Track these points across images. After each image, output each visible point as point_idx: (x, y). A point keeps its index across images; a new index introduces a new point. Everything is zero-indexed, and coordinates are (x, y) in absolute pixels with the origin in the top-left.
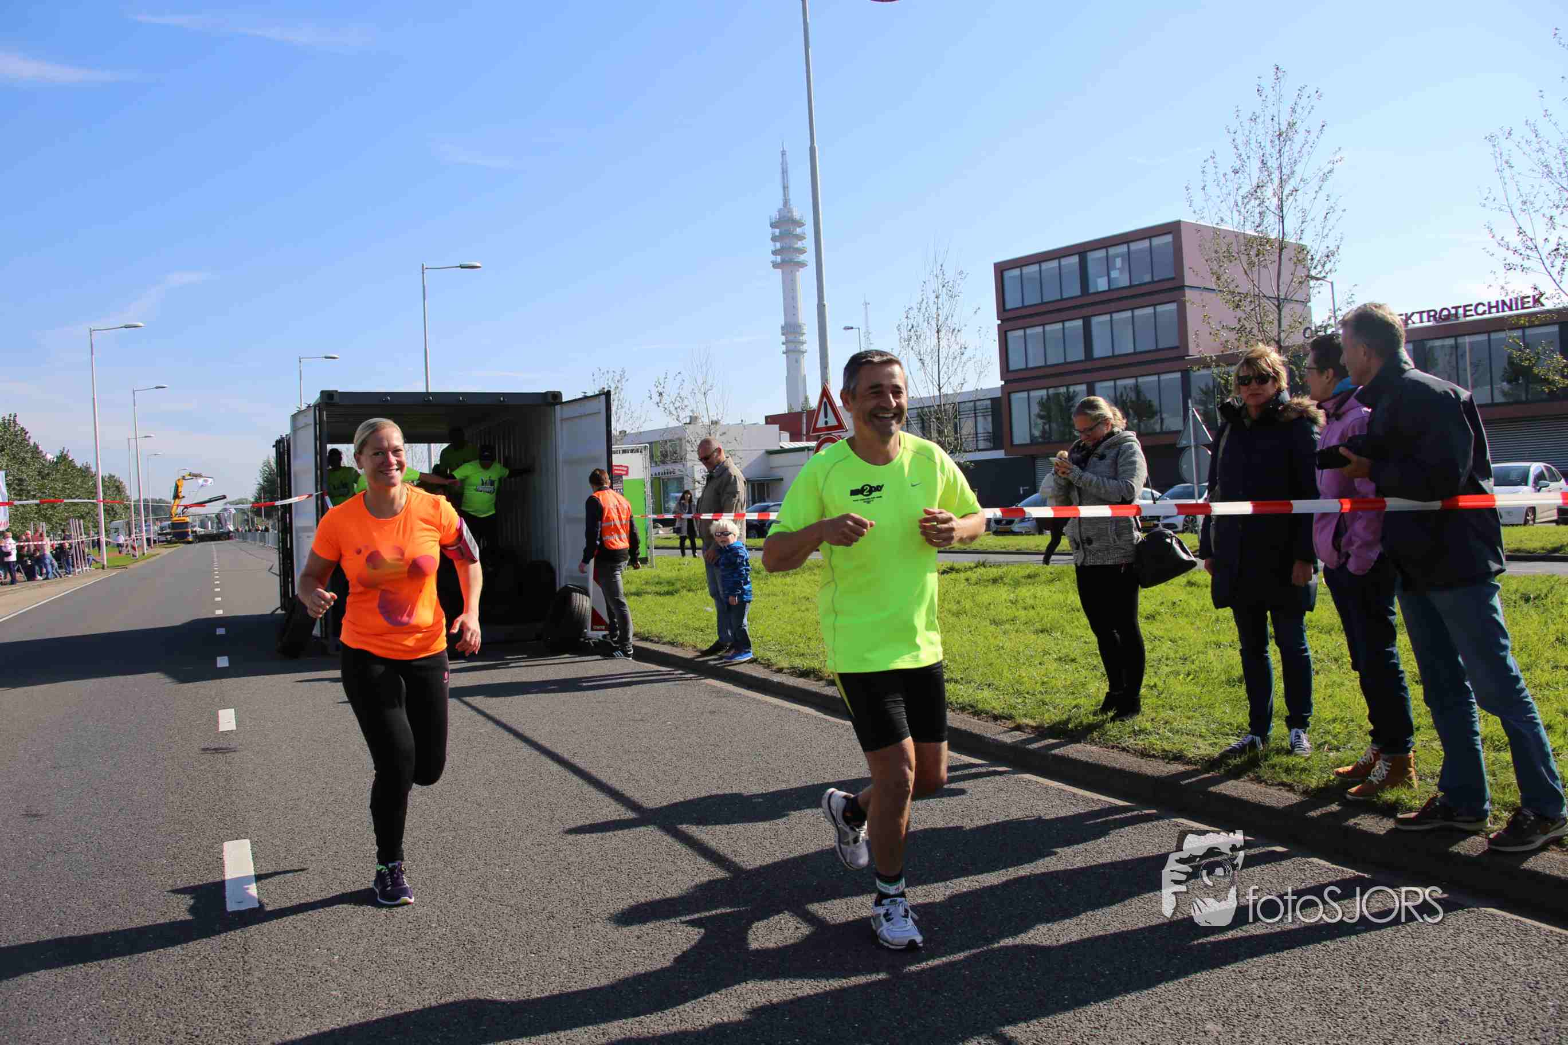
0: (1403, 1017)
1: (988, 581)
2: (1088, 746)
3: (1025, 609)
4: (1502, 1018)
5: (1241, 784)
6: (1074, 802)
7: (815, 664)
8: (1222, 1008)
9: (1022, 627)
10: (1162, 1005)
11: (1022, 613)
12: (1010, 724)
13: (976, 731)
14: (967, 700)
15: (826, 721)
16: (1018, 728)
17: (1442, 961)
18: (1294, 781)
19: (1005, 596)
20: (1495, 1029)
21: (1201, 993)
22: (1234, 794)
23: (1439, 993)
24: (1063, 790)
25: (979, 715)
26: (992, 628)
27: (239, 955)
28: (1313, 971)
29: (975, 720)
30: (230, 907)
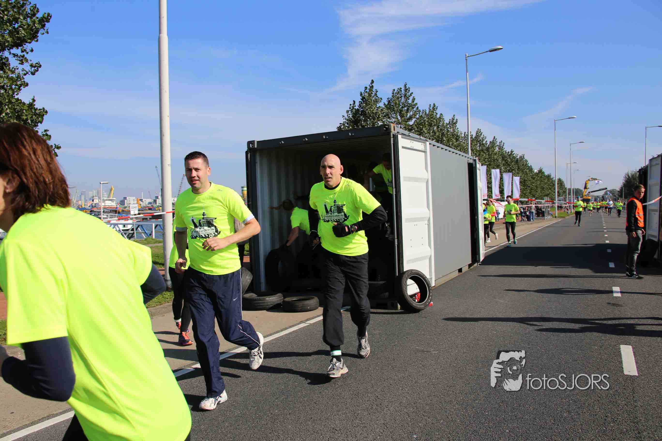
30: (626, 372)
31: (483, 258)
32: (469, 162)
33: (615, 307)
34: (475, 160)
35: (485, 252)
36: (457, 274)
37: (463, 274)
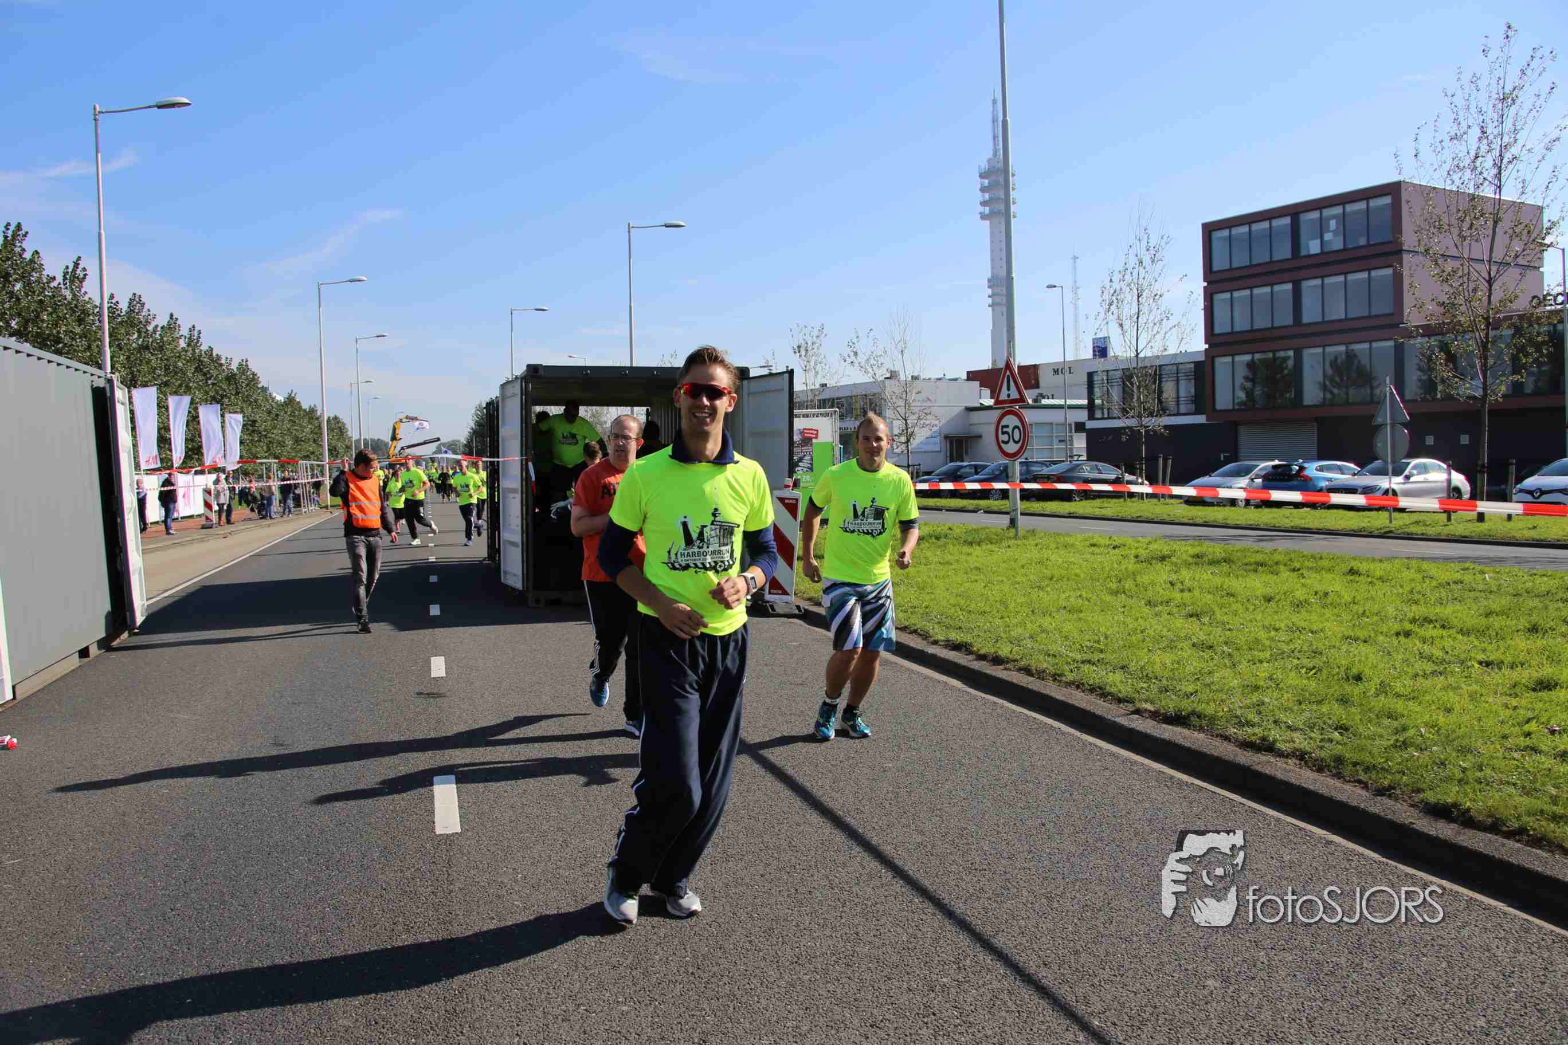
0: (1378, 989)
1: (1157, 559)
2: (1196, 734)
3: (1182, 591)
4: (1464, 998)
5: (1322, 779)
6: (1169, 784)
7: (967, 638)
8: (1226, 969)
9: (1175, 610)
10: (1177, 963)
11: (1177, 595)
12: (1131, 707)
13: (1099, 712)
14: (1097, 681)
15: (969, 694)
16: (1138, 712)
17: (1438, 948)
18: (1370, 779)
19: (1165, 577)
20: (1454, 1005)
21: (1214, 955)
22: (1311, 787)
23: (1421, 974)
24: (1163, 773)
25: (1106, 697)
26: (1146, 610)
27: (445, 869)
28: (1318, 946)
29: (1101, 702)
30: (439, 831)
31: (144, 618)
32: (95, 386)
33: (432, 700)
34: (110, 381)
35: (147, 603)
36: (75, 661)
37: (90, 661)
